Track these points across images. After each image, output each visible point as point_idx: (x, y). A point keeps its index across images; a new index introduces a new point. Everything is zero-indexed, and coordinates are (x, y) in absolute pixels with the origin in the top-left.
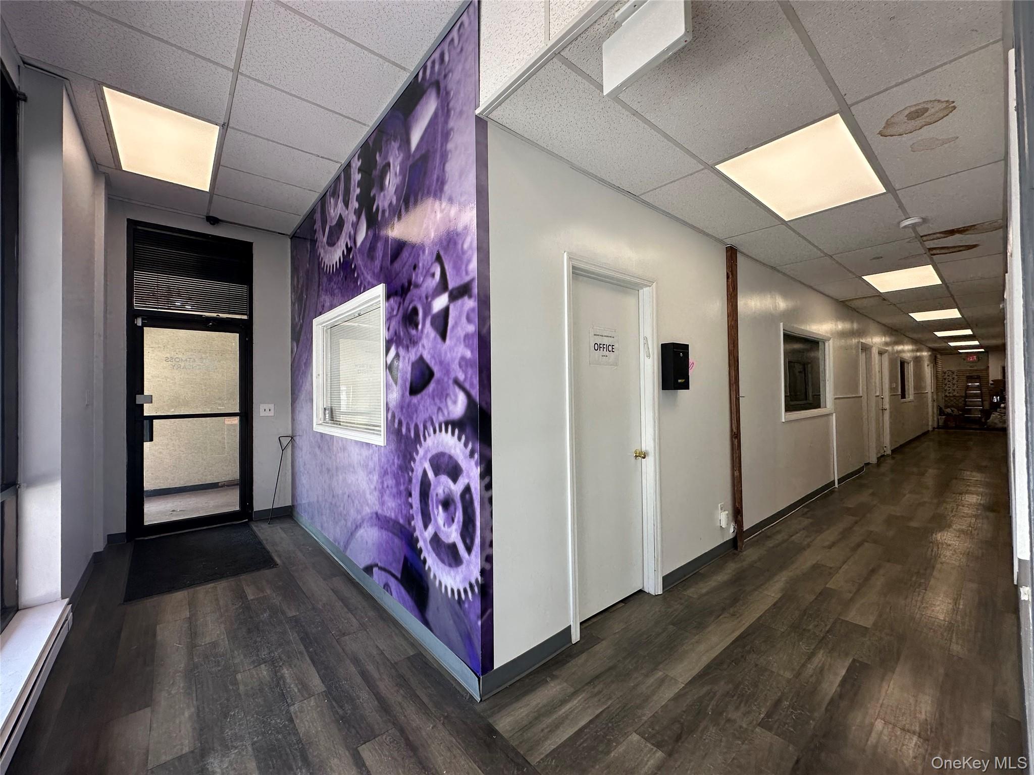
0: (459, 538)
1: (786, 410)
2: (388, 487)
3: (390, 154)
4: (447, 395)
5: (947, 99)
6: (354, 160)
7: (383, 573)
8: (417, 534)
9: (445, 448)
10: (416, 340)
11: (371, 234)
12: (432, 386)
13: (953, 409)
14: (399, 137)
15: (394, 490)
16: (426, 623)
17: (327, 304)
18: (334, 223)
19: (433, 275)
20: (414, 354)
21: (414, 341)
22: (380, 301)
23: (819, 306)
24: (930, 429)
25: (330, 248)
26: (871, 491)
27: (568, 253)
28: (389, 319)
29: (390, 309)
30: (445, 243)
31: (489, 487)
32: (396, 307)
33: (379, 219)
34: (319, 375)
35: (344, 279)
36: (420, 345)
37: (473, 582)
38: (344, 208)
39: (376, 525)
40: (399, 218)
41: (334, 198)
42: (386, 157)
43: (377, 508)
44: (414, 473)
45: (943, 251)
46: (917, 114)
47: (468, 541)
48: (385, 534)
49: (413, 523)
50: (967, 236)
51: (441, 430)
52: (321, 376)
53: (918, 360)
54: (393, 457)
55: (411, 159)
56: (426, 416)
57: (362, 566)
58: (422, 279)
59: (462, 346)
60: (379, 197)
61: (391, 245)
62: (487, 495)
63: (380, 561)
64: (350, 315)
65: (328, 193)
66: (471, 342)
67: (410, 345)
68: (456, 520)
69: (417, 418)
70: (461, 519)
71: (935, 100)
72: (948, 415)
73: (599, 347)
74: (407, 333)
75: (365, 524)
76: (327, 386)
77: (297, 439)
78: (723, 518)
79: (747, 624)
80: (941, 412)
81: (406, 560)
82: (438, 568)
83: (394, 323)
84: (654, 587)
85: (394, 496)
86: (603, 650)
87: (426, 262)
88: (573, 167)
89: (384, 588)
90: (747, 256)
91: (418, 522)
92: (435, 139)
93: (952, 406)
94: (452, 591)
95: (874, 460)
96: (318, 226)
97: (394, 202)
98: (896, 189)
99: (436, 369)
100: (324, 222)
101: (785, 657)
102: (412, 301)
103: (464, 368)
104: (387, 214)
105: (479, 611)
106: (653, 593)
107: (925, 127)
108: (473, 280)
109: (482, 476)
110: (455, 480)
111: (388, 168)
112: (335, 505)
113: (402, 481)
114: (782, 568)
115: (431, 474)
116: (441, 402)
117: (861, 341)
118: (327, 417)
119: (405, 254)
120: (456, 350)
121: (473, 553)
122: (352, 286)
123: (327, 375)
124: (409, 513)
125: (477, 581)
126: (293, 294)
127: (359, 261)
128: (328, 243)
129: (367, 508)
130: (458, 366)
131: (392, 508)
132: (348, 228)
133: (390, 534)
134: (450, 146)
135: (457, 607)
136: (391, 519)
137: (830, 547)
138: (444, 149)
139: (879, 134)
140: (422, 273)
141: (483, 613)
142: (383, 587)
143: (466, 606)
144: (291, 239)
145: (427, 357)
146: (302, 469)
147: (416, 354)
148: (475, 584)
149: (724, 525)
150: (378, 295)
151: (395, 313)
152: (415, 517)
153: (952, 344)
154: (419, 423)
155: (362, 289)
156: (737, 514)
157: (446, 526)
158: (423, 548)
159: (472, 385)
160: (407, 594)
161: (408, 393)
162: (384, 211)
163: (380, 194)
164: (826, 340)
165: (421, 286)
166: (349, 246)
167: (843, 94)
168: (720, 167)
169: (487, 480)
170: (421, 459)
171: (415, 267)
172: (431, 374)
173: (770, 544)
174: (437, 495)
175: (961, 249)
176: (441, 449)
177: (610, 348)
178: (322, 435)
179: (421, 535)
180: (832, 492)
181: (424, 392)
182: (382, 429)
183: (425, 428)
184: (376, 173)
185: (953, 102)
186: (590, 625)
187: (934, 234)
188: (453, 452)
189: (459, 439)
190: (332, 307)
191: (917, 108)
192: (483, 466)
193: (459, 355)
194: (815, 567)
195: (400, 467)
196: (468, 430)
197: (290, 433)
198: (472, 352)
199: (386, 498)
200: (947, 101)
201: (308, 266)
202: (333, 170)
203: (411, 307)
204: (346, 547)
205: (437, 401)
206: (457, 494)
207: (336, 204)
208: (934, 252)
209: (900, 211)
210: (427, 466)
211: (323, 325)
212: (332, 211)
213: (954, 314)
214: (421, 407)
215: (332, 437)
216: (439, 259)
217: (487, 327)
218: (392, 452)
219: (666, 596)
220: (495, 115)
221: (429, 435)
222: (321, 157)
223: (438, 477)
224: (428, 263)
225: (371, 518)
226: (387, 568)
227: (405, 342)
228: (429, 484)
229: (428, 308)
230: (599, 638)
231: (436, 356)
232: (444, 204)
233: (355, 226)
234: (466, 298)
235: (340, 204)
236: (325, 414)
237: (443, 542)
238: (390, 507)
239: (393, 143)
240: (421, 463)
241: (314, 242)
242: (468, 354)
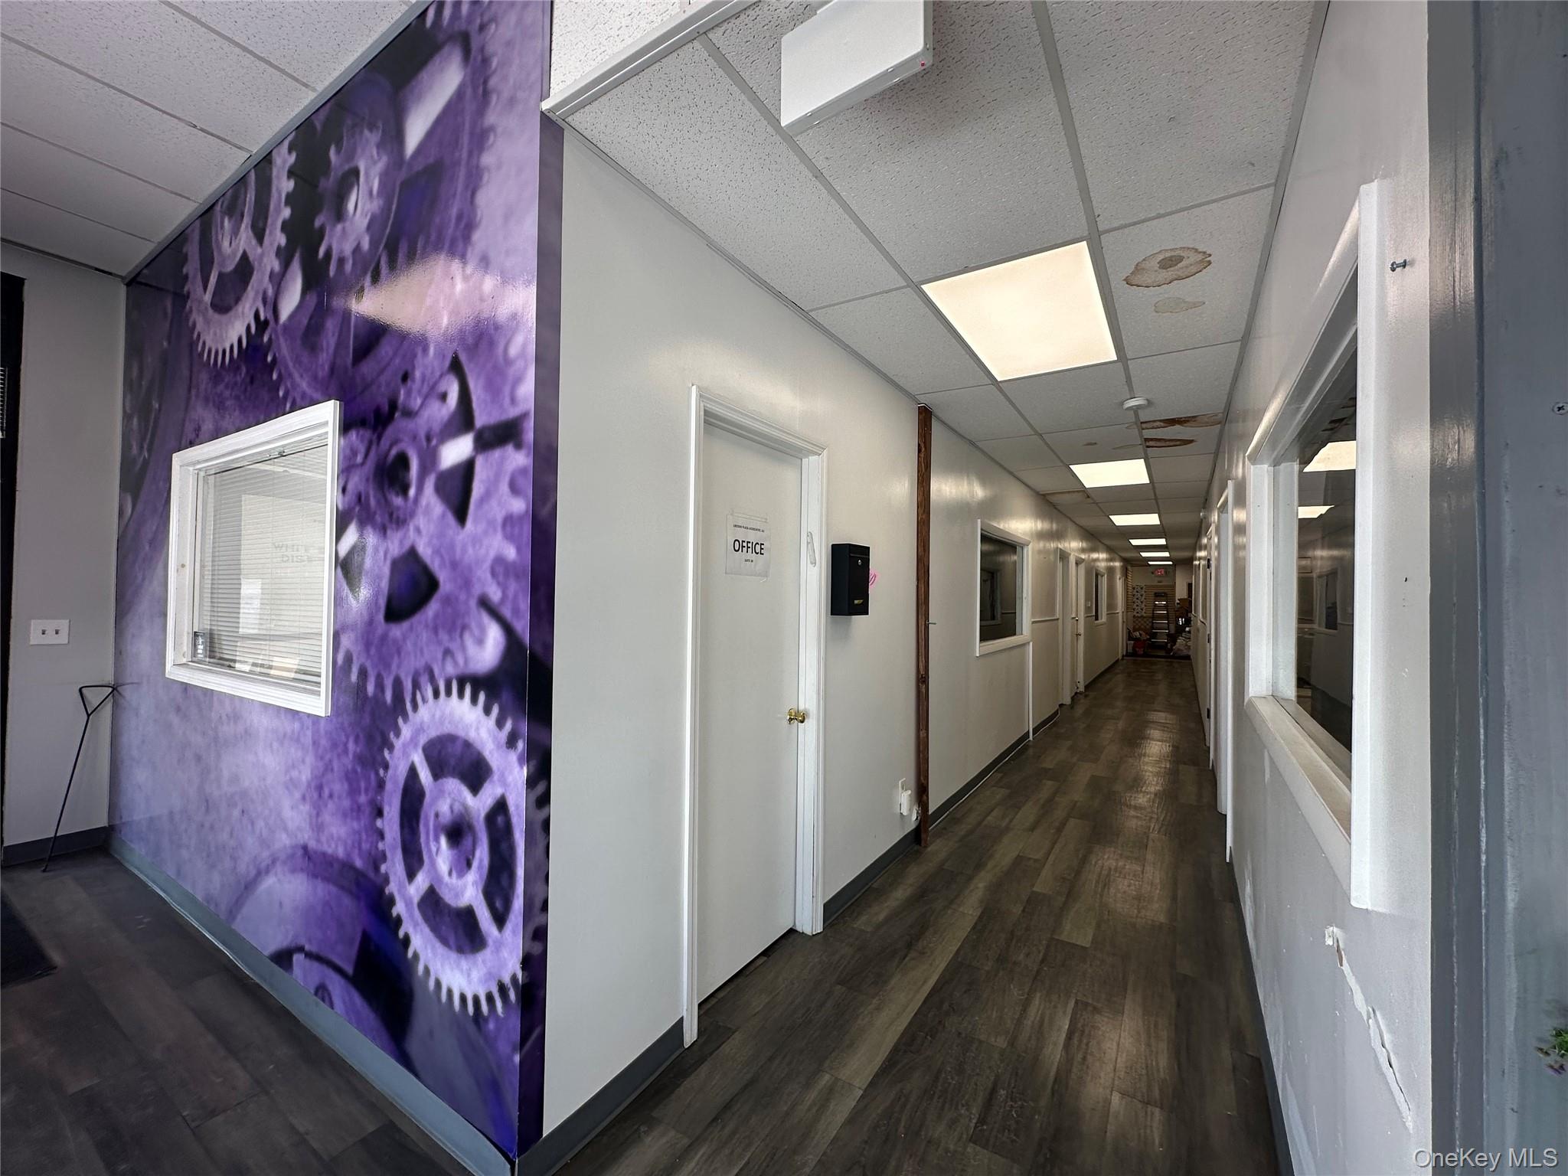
0: (481, 897)
1: (982, 639)
2: (331, 796)
3: (359, 151)
4: (464, 628)
5: (1204, 250)
6: (279, 153)
7: (316, 965)
8: (392, 888)
9: (457, 727)
10: (402, 516)
11: (312, 300)
12: (433, 608)
13: (1141, 632)
14: (380, 124)
15: (346, 803)
16: (405, 1060)
17: (208, 426)
18: (230, 267)
19: (443, 397)
20: (396, 542)
21: (398, 518)
22: (327, 433)
23: (1018, 499)
24: (1120, 657)
25: (217, 316)
26: (1069, 743)
27: (698, 387)
28: (346, 469)
29: (348, 451)
30: (470, 341)
31: (544, 800)
32: (362, 449)
33: (332, 273)
34: (183, 566)
35: (248, 380)
36: (411, 528)
37: (507, 980)
38: (254, 242)
39: (302, 870)
40: (376, 279)
41: (230, 217)
42: (351, 156)
43: (306, 837)
44: (390, 772)
45: (1159, 444)
46: (1170, 262)
47: (498, 904)
48: (322, 889)
49: (383, 868)
50: (1188, 428)
51: (449, 693)
52: (188, 570)
53: (1111, 571)
54: (343, 738)
55: (404, 169)
56: (420, 663)
57: (267, 953)
58: (419, 401)
59: (499, 536)
60: (332, 230)
61: (355, 327)
62: (540, 815)
63: (310, 941)
64: (259, 453)
65: (218, 208)
66: (516, 531)
67: (388, 524)
68: (475, 864)
69: (399, 667)
70: (486, 862)
71: (1193, 249)
72: (1136, 640)
73: (740, 546)
74: (383, 501)
75: (279, 868)
76: (201, 588)
77: (127, 692)
78: (904, 801)
79: (943, 966)
80: (1130, 638)
81: (366, 937)
82: (435, 954)
83: (356, 481)
84: (810, 921)
85: (345, 815)
86: (735, 1048)
87: (430, 371)
88: (711, 244)
89: (316, 994)
90: (943, 423)
91: (394, 866)
92: (456, 143)
93: (1142, 630)
94: (463, 998)
95: (1067, 701)
96: (192, 267)
97: (366, 245)
98: (1129, 357)
99: (442, 576)
100: (207, 263)
101: (994, 1013)
102: (396, 442)
103: (501, 578)
104: (348, 267)
105: (516, 1037)
106: (808, 931)
107: (1176, 282)
108: (524, 416)
109: (531, 783)
110: (475, 788)
111: (354, 179)
112: (212, 828)
113: (363, 784)
114: (979, 866)
115: (425, 775)
116: (451, 639)
117: (1060, 546)
118: (200, 651)
119: (385, 349)
120: (486, 542)
121: (509, 926)
122: (265, 395)
123: (202, 567)
124: (377, 848)
125: (514, 978)
126: (129, 397)
127: (284, 349)
128: (214, 305)
129: (284, 836)
130: (489, 576)
131: (339, 838)
132: (259, 281)
133: (333, 889)
134: (487, 159)
135: (471, 1028)
136: (337, 859)
137: (1033, 829)
138: (474, 161)
139: (1124, 280)
140: (419, 392)
141: (524, 1038)
142: (312, 991)
143: (491, 1026)
144: (128, 285)
145: (424, 551)
146: (135, 753)
147: (401, 542)
148: (510, 985)
149: (905, 812)
150: (323, 420)
151: (359, 459)
152: (388, 854)
153: (1144, 554)
154: (403, 676)
155: (288, 406)
156: (921, 792)
157: (454, 874)
158: (404, 916)
159: (516, 611)
160: (365, 1004)
161: (381, 616)
162: (341, 261)
163: (334, 226)
164: (1024, 545)
165: (417, 413)
166: (262, 318)
167: (1096, 214)
168: (927, 288)
169: (540, 788)
170: (405, 746)
171: (405, 377)
172: (433, 585)
173: (962, 829)
174: (437, 815)
175: (1178, 443)
176: (447, 729)
177: (758, 548)
178: (186, 687)
179: (399, 891)
180: (1026, 747)
181: (417, 619)
182: (323, 680)
183: (416, 686)
184: (328, 184)
185: (1210, 255)
186: (712, 1007)
187: (1154, 421)
188: (472, 735)
189: (487, 711)
190: (218, 434)
191: (1173, 254)
192: (533, 763)
193: (492, 554)
194: (1019, 860)
195: (360, 759)
196: (506, 696)
197: (109, 678)
198: (519, 550)
199: (327, 817)
200: (1204, 253)
201: (165, 344)
202: (234, 163)
203: (394, 452)
204: (232, 914)
205: (443, 636)
206: (479, 816)
207: (235, 232)
208: (1151, 443)
209: (1126, 387)
210: (418, 759)
211: (198, 467)
212: (226, 243)
213: (1153, 519)
214: (409, 645)
215: (208, 693)
216: (456, 367)
217: (549, 506)
218: (343, 729)
219: (829, 934)
220: (576, 120)
221: (424, 700)
222: (202, 130)
223: (440, 781)
224: (432, 373)
225: (292, 856)
226: (323, 954)
227: (378, 518)
228: (421, 794)
229: (430, 458)
230: (730, 1029)
231: (443, 551)
232: (469, 270)
233: (278, 280)
234: (510, 448)
235: (245, 235)
236: (195, 646)
237: (448, 906)
238: (335, 835)
239: (366, 132)
240: (406, 754)
241: (182, 299)
242: (511, 553)
